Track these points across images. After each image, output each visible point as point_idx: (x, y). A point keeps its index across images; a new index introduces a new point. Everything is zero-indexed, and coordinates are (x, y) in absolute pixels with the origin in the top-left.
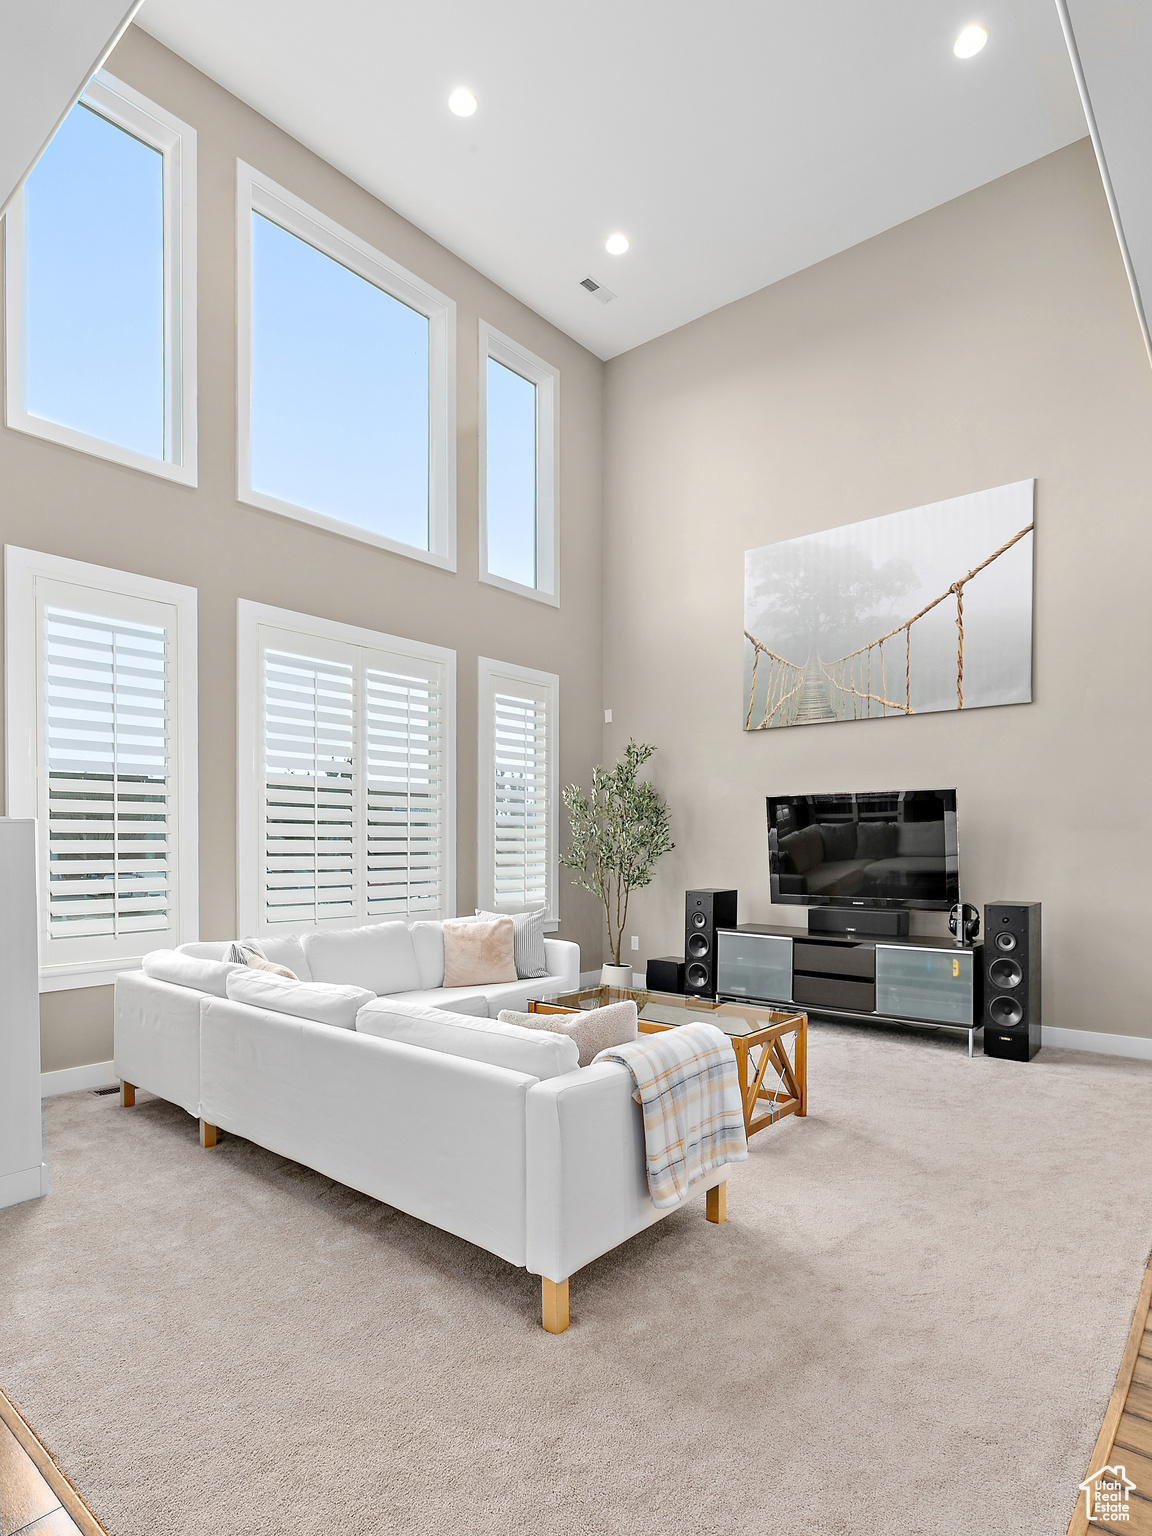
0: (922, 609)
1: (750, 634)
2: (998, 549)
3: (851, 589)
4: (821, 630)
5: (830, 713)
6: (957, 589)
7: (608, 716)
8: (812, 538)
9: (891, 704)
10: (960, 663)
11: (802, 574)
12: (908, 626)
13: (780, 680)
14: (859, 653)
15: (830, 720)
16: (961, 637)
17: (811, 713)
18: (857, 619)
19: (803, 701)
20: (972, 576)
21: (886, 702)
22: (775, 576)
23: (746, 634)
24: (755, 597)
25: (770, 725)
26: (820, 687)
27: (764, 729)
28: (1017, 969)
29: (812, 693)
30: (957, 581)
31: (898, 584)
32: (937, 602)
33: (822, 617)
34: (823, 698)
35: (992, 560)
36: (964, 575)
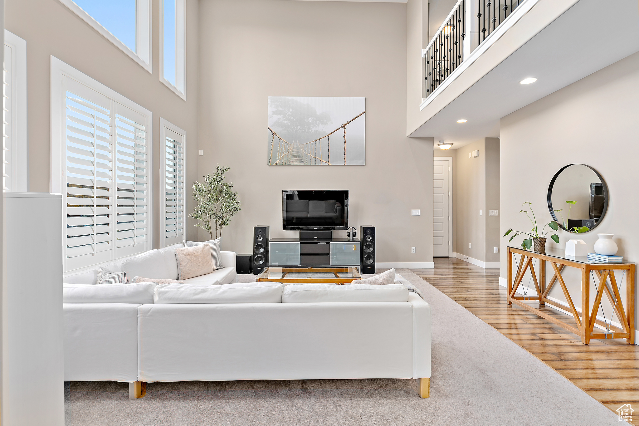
0: (333, 131)
1: (270, 129)
2: (356, 117)
3: (309, 119)
4: (298, 131)
5: (302, 162)
6: (344, 126)
7: (201, 152)
8: (295, 98)
9: (323, 161)
10: (345, 150)
11: (291, 110)
12: (329, 135)
13: (283, 147)
14: (312, 142)
15: (302, 164)
16: (345, 142)
17: (295, 161)
18: (311, 130)
19: (292, 156)
20: (348, 123)
21: (321, 160)
22: (281, 109)
23: (268, 128)
24: (272, 115)
25: (279, 163)
26: (298, 152)
27: (276, 165)
28: (372, 246)
29: (295, 154)
30: (344, 124)
31: (325, 121)
32: (338, 129)
33: (299, 127)
34: (299, 156)
35: (354, 119)
36: (346, 123)
